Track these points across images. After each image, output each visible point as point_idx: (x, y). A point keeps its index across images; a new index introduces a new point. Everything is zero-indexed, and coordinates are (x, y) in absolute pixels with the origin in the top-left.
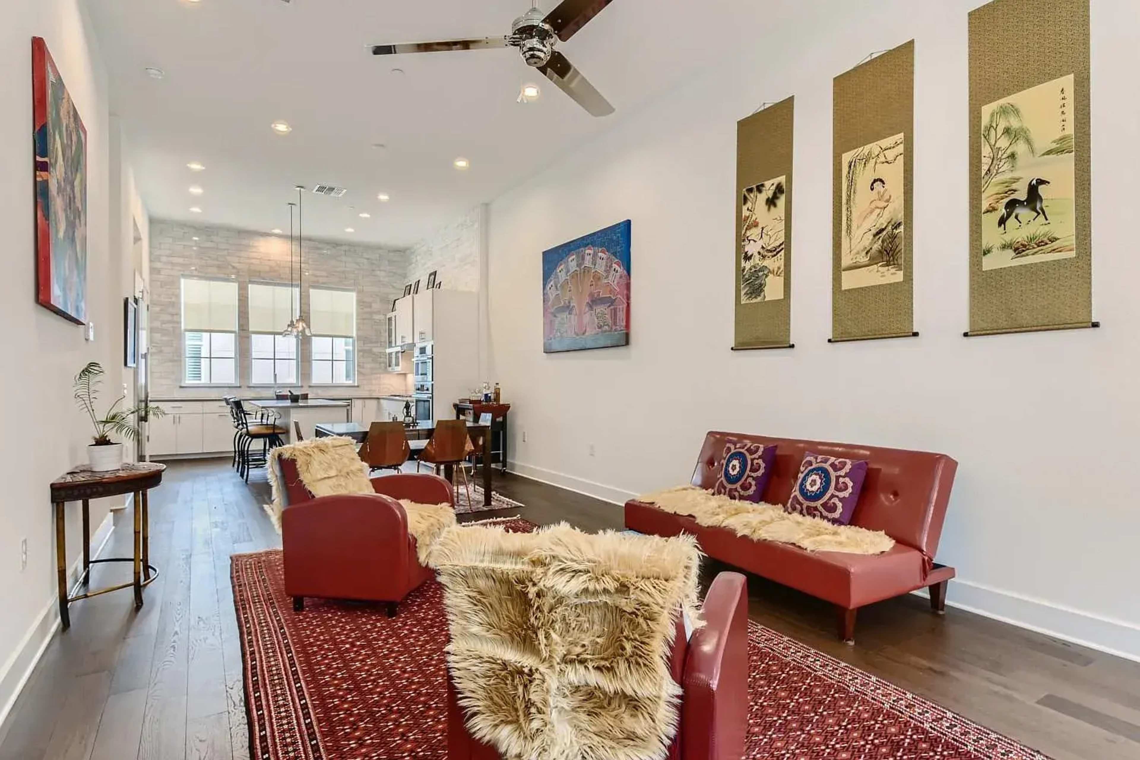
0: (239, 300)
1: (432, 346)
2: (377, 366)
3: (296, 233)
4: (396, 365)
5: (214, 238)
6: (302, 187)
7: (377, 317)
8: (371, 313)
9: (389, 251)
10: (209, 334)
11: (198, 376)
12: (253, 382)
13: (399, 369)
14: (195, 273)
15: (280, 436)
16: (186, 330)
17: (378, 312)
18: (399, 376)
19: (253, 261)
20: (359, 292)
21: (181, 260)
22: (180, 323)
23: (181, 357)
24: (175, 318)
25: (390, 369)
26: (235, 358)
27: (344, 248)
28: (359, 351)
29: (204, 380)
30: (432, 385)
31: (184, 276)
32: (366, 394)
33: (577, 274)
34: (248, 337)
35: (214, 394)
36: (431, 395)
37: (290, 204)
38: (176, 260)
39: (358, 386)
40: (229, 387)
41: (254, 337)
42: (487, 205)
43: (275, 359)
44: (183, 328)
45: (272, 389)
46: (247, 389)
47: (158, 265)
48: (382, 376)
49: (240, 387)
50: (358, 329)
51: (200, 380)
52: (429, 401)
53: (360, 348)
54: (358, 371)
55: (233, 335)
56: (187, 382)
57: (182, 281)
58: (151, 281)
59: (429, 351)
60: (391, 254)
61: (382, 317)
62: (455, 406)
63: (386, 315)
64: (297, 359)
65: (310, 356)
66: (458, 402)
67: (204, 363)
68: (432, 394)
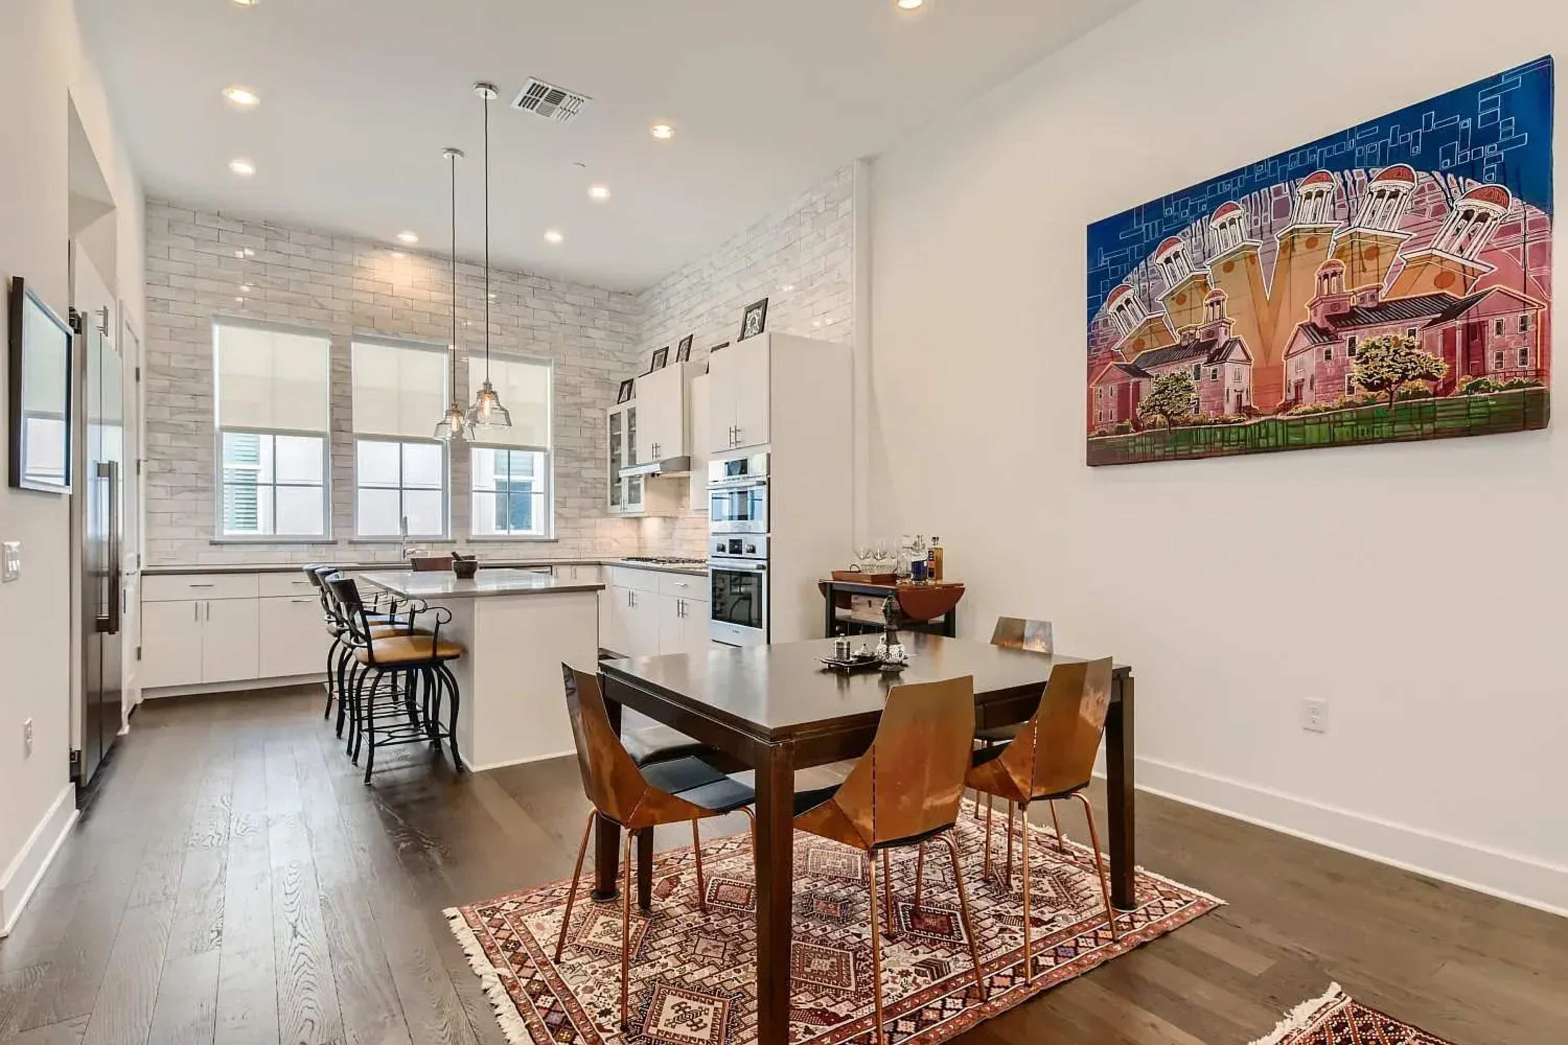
0: (333, 371)
1: (769, 455)
2: (588, 502)
3: (444, 245)
4: (630, 502)
5: (280, 245)
6: (491, 87)
7: (589, 413)
8: (579, 406)
9: (610, 293)
10: (271, 437)
11: (251, 521)
12: (359, 534)
13: (636, 509)
14: (244, 313)
15: (447, 663)
16: (224, 429)
17: (592, 405)
18: (627, 521)
19: (362, 297)
20: (559, 365)
21: (212, 286)
22: (211, 412)
23: (212, 482)
24: (202, 404)
25: (617, 509)
26: (325, 486)
27: (529, 282)
28: (557, 475)
29: (263, 529)
30: (769, 539)
31: (218, 318)
32: (571, 556)
33: (1252, 258)
34: (351, 446)
35: (280, 557)
36: (765, 563)
37: (449, 150)
38: (201, 285)
39: (556, 541)
40: (313, 543)
41: (361, 444)
42: (869, 161)
43: (401, 489)
44: (217, 424)
45: (398, 547)
46: (347, 546)
47: (161, 293)
48: (598, 521)
49: (334, 543)
50: (556, 436)
51: (256, 528)
52: (760, 576)
53: (559, 470)
54: (555, 512)
55: (321, 440)
56: (227, 532)
57: (217, 329)
58: (149, 324)
59: (757, 466)
60: (614, 299)
61: (598, 414)
62: (823, 586)
63: (605, 410)
64: (444, 490)
65: (468, 484)
66: (829, 578)
67: (263, 495)
68: (768, 559)
